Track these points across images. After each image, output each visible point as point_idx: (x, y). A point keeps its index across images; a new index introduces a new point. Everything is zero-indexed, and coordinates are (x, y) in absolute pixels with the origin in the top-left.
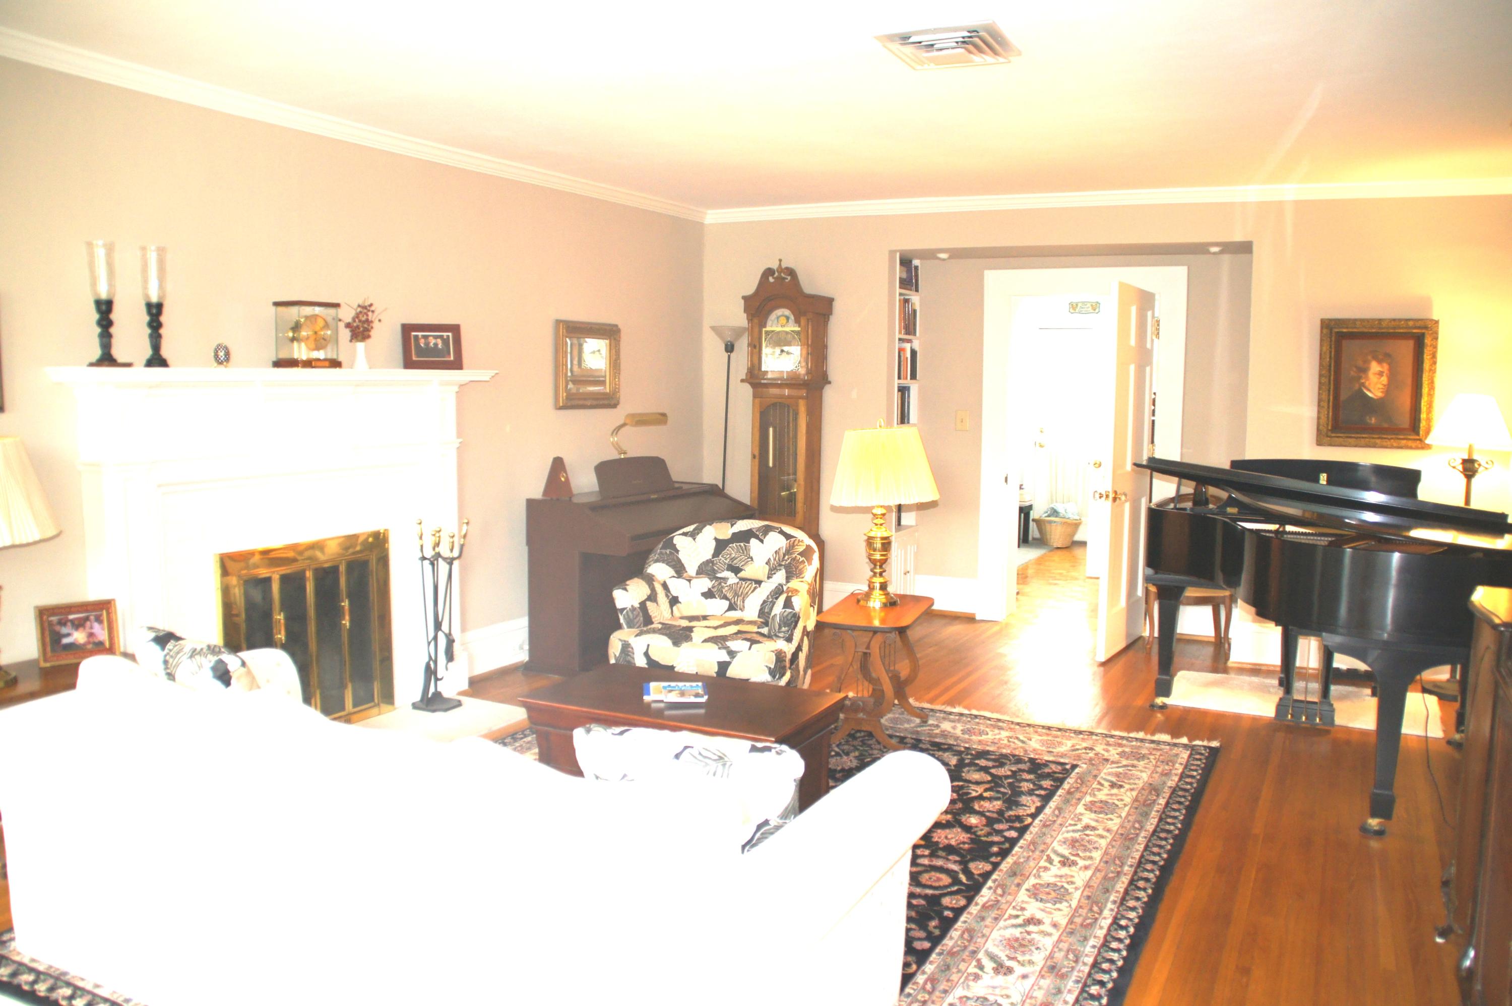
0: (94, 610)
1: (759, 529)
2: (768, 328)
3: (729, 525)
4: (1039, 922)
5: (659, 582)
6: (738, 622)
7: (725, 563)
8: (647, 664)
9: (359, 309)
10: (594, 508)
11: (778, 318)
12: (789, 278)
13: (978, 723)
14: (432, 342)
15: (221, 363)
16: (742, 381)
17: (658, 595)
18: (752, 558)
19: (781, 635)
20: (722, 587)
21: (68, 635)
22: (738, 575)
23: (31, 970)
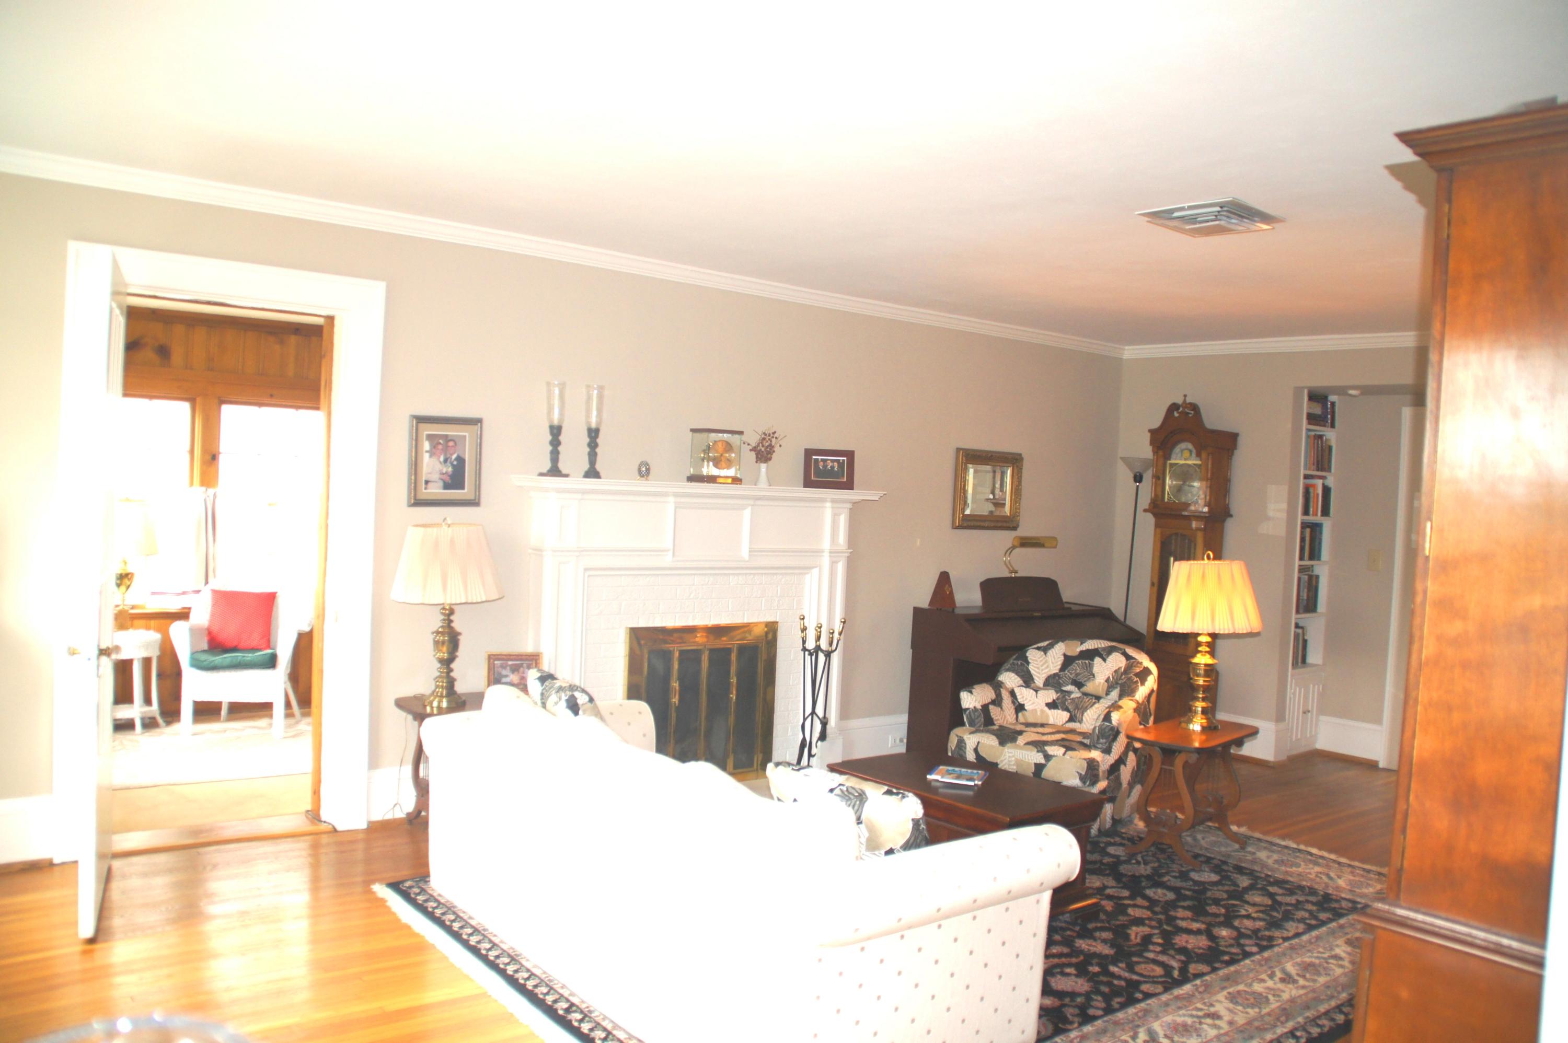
0: (527, 660)
1: (1104, 649)
2: (1173, 461)
3: (1080, 643)
4: (1219, 1017)
5: (1006, 689)
6: (1072, 731)
7: (1070, 677)
8: (976, 759)
9: (763, 436)
10: (972, 620)
11: (1182, 451)
12: (1192, 412)
13: (1298, 857)
14: (830, 464)
15: (643, 476)
16: (1145, 511)
17: (1004, 701)
18: (1094, 675)
19: (1099, 746)
20: (1066, 700)
21: (506, 676)
22: (1081, 690)
23: (436, 900)
